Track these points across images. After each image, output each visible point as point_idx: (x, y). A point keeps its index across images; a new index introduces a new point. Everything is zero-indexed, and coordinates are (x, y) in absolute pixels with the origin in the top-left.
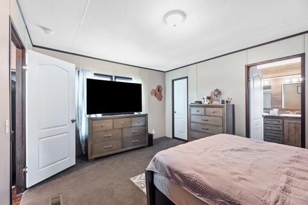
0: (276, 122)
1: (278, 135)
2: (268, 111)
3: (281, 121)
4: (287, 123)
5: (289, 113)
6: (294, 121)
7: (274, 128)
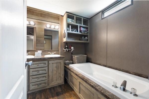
0: (42, 64)
1: (44, 78)
2: (33, 53)
3: (46, 62)
4: (51, 64)
5: (49, 54)
6: (56, 61)
7: (41, 72)
